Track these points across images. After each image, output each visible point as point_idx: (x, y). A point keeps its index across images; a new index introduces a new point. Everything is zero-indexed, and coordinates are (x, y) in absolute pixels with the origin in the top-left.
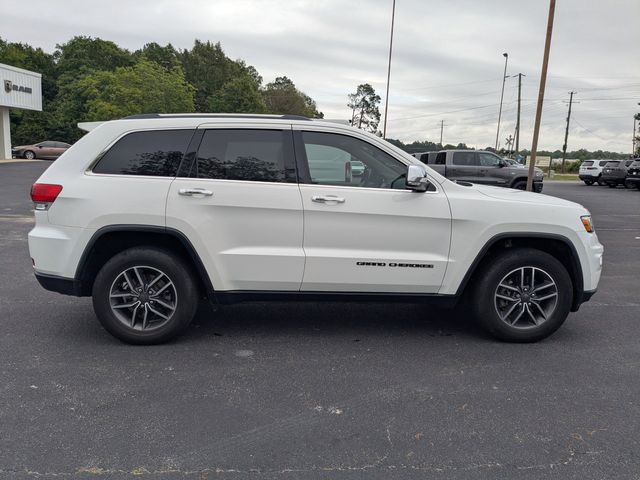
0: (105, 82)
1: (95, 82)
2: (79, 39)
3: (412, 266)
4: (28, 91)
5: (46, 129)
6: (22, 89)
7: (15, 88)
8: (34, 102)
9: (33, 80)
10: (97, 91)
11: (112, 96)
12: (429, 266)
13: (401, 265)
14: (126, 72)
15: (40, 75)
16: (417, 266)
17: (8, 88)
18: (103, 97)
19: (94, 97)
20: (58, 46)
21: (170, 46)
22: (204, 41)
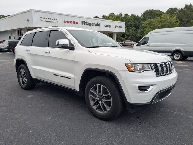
0: (151, 22)
1: (147, 23)
2: (147, 11)
3: (65, 77)
4: (121, 27)
5: (135, 37)
6: (119, 27)
7: (118, 27)
8: (123, 30)
9: (123, 24)
10: (148, 25)
11: (152, 26)
12: (70, 78)
13: (63, 77)
14: (157, 18)
15: (125, 23)
16: (67, 78)
17: (115, 27)
18: (149, 27)
19: (146, 27)
20: (142, 14)
21: (176, 8)
22: (188, 4)
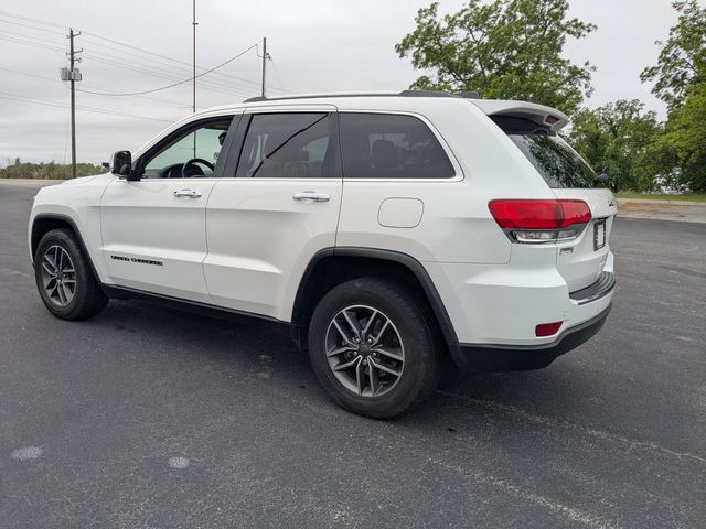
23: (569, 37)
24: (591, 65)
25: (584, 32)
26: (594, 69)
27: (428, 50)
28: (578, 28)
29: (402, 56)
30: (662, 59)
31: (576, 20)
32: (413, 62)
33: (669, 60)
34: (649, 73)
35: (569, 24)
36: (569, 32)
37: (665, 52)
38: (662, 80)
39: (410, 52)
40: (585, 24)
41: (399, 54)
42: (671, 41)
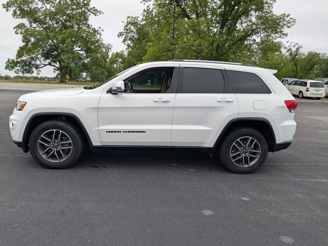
23: (92, 15)
24: (101, 29)
25: (98, 14)
26: (103, 30)
27: (22, 10)
28: (95, 12)
29: (7, 10)
30: (125, 29)
31: (94, 8)
32: (13, 14)
33: (128, 30)
34: (120, 34)
35: (91, 9)
36: (92, 12)
37: (126, 26)
38: (125, 37)
39: (12, 9)
40: (99, 10)
41: (6, 9)
42: (127, 22)
